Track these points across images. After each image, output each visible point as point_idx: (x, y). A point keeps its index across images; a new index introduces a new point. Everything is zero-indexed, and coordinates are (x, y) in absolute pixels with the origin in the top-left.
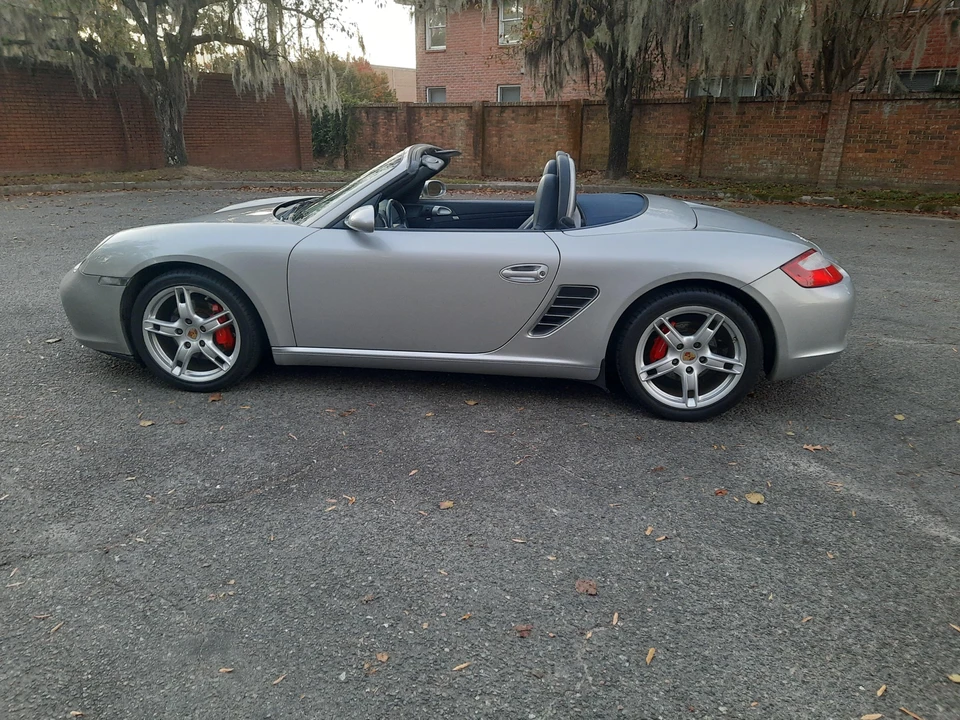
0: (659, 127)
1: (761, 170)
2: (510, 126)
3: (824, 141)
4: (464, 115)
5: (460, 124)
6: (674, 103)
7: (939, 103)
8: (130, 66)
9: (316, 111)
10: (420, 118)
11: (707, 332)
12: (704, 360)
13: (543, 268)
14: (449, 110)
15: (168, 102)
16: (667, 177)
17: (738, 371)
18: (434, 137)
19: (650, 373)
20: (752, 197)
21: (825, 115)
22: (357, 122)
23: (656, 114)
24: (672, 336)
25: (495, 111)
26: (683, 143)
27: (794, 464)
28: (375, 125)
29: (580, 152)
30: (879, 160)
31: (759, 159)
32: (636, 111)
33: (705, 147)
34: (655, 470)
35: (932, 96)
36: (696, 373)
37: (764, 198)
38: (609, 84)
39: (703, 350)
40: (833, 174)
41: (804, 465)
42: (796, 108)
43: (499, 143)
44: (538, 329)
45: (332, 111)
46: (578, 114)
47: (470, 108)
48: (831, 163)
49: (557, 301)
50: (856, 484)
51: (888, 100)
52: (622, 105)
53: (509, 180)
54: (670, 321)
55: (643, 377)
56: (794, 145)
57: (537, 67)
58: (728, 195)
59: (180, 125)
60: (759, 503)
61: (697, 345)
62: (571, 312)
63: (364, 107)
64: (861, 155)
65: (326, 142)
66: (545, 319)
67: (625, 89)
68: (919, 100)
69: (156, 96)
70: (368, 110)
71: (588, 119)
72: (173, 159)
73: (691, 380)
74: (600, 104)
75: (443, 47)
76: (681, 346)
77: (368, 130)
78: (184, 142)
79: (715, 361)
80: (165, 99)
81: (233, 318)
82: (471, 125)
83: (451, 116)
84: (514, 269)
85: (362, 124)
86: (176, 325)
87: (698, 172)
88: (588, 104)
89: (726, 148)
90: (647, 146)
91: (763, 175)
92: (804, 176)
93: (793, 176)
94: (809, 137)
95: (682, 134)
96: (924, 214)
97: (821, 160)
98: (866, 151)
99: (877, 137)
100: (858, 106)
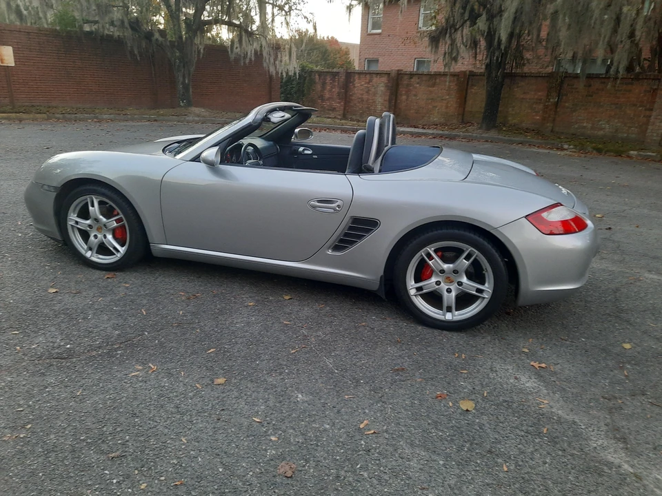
0: (524, 93)
1: (601, 129)
2: (416, 88)
3: (652, 110)
4: (384, 79)
5: (381, 85)
6: (537, 76)
8: (160, 39)
9: (282, 73)
10: (354, 81)
11: (464, 263)
12: (460, 284)
13: (339, 203)
14: (374, 76)
15: (182, 64)
16: (527, 130)
17: (487, 296)
18: (362, 94)
19: (419, 289)
20: (591, 150)
21: (655, 90)
22: (312, 82)
23: (523, 83)
24: (436, 263)
25: (406, 77)
26: (541, 106)
27: (516, 378)
28: (324, 84)
29: (464, 109)
31: (599, 121)
32: (507, 81)
33: (558, 110)
34: (398, 370)
36: (453, 294)
37: (599, 151)
38: (488, 61)
39: (461, 276)
40: (657, 136)
41: (523, 379)
42: (632, 84)
43: (407, 100)
44: (336, 248)
45: (291, 73)
46: (465, 81)
47: (388, 74)
49: (351, 228)
50: (562, 403)
52: (496, 76)
53: (411, 127)
54: (436, 251)
55: (412, 292)
56: (628, 112)
57: (437, 47)
58: (572, 147)
59: (189, 80)
60: (467, 410)
61: (456, 272)
62: (360, 237)
63: (317, 72)
65: (291, 94)
66: (341, 241)
67: (500, 65)
69: (175, 59)
70: (320, 73)
71: (472, 85)
72: (183, 102)
73: (450, 298)
74: (481, 75)
75: (379, 31)
76: (442, 271)
77: (319, 87)
78: (191, 91)
79: (469, 285)
80: (180, 62)
81: (125, 221)
82: (388, 86)
83: (375, 79)
84: (320, 201)
85: (315, 83)
86: (88, 222)
87: (550, 128)
88: (472, 74)
89: (574, 111)
90: (514, 107)
91: (601, 133)
92: (634, 136)
93: (625, 135)
94: (640, 106)
95: (541, 100)
97: (648, 124)
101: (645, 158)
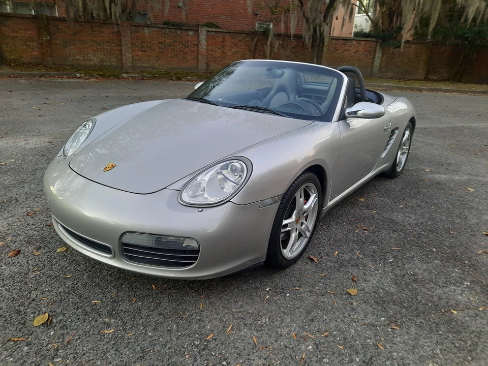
0: (14, 32)
1: (91, 60)
3: (120, 45)
7: (167, 30)
20: (97, 76)
21: (118, 32)
23: (9, 23)
26: (35, 44)
30: (149, 56)
31: (88, 54)
33: (52, 46)
35: (164, 26)
37: (103, 76)
40: (129, 63)
42: (102, 27)
48: (127, 57)
51: (146, 27)
56: (106, 47)
64: (139, 53)
68: (159, 28)
89: (66, 47)
90: (7, 44)
91: (92, 63)
92: (114, 64)
93: (109, 64)
94: (112, 43)
95: (32, 38)
96: (179, 81)
97: (121, 55)
98: (142, 51)
99: (145, 44)
100: (133, 28)
101: (134, 78)
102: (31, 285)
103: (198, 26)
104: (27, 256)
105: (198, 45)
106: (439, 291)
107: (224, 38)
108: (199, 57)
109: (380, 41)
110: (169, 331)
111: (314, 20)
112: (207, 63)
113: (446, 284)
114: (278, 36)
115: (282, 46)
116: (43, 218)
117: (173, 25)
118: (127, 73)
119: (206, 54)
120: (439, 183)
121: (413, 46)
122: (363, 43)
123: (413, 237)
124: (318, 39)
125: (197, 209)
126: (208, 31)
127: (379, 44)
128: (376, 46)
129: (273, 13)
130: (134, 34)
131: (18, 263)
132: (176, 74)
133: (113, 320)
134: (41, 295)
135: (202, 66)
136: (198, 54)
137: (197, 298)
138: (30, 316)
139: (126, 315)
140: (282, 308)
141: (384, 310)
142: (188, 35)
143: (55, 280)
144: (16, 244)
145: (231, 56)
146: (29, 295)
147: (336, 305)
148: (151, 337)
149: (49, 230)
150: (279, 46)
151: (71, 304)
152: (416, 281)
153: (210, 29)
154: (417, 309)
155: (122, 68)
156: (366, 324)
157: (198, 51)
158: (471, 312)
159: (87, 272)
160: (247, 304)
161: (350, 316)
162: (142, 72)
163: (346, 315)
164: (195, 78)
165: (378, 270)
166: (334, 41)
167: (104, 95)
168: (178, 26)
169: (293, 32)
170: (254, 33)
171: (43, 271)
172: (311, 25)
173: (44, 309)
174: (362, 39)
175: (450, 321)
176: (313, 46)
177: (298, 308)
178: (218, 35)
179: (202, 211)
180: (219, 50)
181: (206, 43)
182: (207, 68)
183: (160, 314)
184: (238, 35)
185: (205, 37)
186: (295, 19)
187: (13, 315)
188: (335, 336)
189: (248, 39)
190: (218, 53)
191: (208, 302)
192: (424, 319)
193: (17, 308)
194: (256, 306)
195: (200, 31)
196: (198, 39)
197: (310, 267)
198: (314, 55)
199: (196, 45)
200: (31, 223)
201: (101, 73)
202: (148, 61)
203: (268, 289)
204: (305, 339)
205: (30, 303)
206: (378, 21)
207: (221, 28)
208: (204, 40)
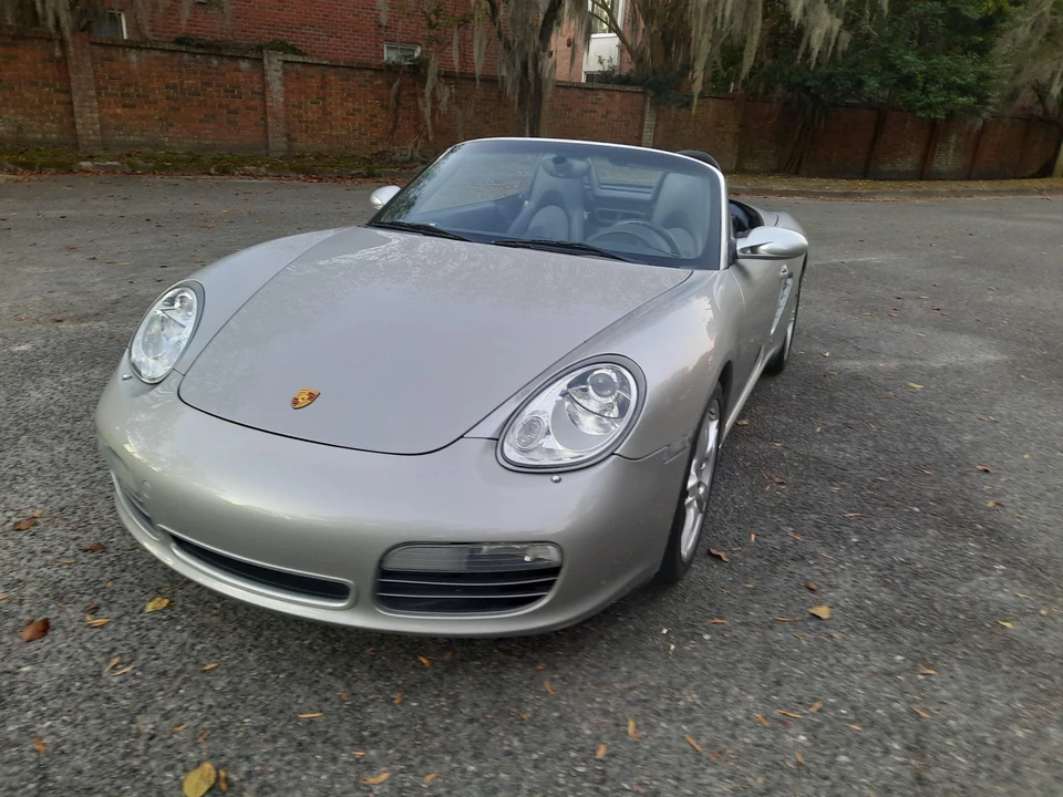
3: (68, 92)
7: (186, 57)
30: (142, 117)
35: (178, 47)
40: (95, 133)
42: (14, 45)
48: (88, 121)
51: (132, 47)
56: (27, 95)
64: (119, 111)
68: (165, 50)
94: (45, 85)
96: (226, 177)
97: (72, 114)
98: (124, 106)
99: (132, 90)
100: (98, 51)
101: (112, 170)
102: (124, 702)
103: (260, 49)
104: (73, 631)
105: (263, 94)
106: (963, 589)
107: (323, 78)
108: (269, 120)
109: (651, 93)
110: (509, 753)
111: (522, 44)
112: (288, 135)
113: (968, 573)
114: (447, 76)
115: (455, 100)
116: (64, 534)
117: (199, 46)
118: (91, 158)
119: (282, 115)
120: (856, 377)
121: (712, 103)
122: (618, 96)
123: (869, 488)
124: (533, 85)
125: (548, 478)
126: (285, 62)
127: (649, 98)
128: (645, 102)
129: (431, 26)
130: (103, 66)
131: (60, 652)
132: (215, 161)
133: (372, 753)
134: (166, 723)
135: (278, 142)
136: (265, 113)
137: (530, 671)
138: (165, 778)
139: (397, 736)
140: (708, 666)
141: (892, 639)
142: (238, 70)
143: (179, 679)
144: (26, 606)
145: (343, 119)
146: (134, 726)
147: (804, 642)
148: (477, 774)
149: (96, 562)
150: (450, 98)
151: (253, 733)
152: (916, 575)
153: (290, 57)
154: (945, 630)
155: (76, 146)
156: (875, 673)
157: (265, 106)
158: (1033, 621)
159: (250, 651)
160: (637, 668)
161: (839, 662)
162: (129, 155)
163: (832, 661)
164: (263, 169)
165: (842, 562)
166: (562, 91)
167: (54, 214)
168: (214, 49)
169: (478, 70)
170: (391, 69)
171: (138, 663)
172: (517, 56)
173: (191, 755)
174: (616, 87)
175: (1009, 643)
176: (521, 101)
177: (739, 661)
178: (311, 71)
179: (560, 480)
180: (315, 106)
181: (282, 88)
182: (289, 146)
183: (471, 721)
184: (358, 73)
185: (280, 74)
186: (481, 41)
187: (119, 782)
188: (834, 707)
189: (380, 82)
190: (313, 112)
191: (557, 676)
192: (966, 646)
193: (120, 763)
194: (659, 671)
195: (266, 62)
196: (263, 80)
197: (717, 571)
198: (524, 120)
199: (259, 93)
200: (38, 547)
201: (22, 159)
202: (142, 130)
203: (665, 631)
204: (784, 722)
205: (148, 747)
206: (643, 52)
207: (305, 54)
208: (278, 82)
